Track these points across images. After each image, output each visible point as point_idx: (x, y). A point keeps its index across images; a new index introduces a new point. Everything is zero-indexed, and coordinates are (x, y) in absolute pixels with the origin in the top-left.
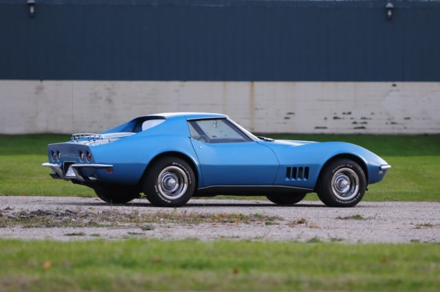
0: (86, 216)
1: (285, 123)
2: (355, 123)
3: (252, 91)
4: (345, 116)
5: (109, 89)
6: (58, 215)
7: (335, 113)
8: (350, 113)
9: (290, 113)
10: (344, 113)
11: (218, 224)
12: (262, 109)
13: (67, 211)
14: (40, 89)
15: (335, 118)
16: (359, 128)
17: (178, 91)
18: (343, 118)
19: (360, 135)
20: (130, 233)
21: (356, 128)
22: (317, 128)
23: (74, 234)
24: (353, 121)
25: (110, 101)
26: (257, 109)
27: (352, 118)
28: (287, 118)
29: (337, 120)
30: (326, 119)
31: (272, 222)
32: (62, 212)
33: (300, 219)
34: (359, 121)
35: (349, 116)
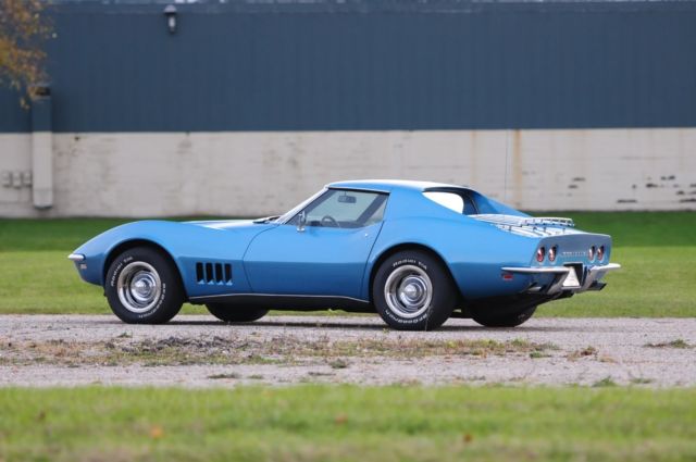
0: (245, 346)
1: (570, 195)
2: (681, 193)
3: (517, 145)
4: (664, 182)
5: (291, 144)
6: (201, 346)
7: (649, 179)
8: (672, 178)
9: (577, 179)
10: (663, 178)
11: (454, 358)
12: (534, 173)
13: (216, 338)
14: (187, 145)
15: (649, 186)
16: (687, 201)
17: (401, 146)
18: (662, 186)
19: (689, 212)
20: (311, 374)
21: (682, 201)
22: (620, 201)
23: (222, 376)
24: (678, 189)
25: (294, 163)
26: (525, 173)
27: (676, 186)
28: (573, 187)
29: (652, 189)
30: (634, 187)
31: (541, 353)
32: (207, 340)
33: (586, 348)
34: (687, 190)
35: (671, 182)
